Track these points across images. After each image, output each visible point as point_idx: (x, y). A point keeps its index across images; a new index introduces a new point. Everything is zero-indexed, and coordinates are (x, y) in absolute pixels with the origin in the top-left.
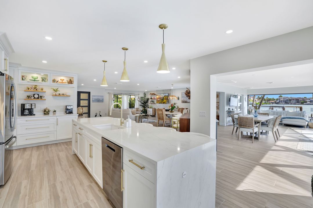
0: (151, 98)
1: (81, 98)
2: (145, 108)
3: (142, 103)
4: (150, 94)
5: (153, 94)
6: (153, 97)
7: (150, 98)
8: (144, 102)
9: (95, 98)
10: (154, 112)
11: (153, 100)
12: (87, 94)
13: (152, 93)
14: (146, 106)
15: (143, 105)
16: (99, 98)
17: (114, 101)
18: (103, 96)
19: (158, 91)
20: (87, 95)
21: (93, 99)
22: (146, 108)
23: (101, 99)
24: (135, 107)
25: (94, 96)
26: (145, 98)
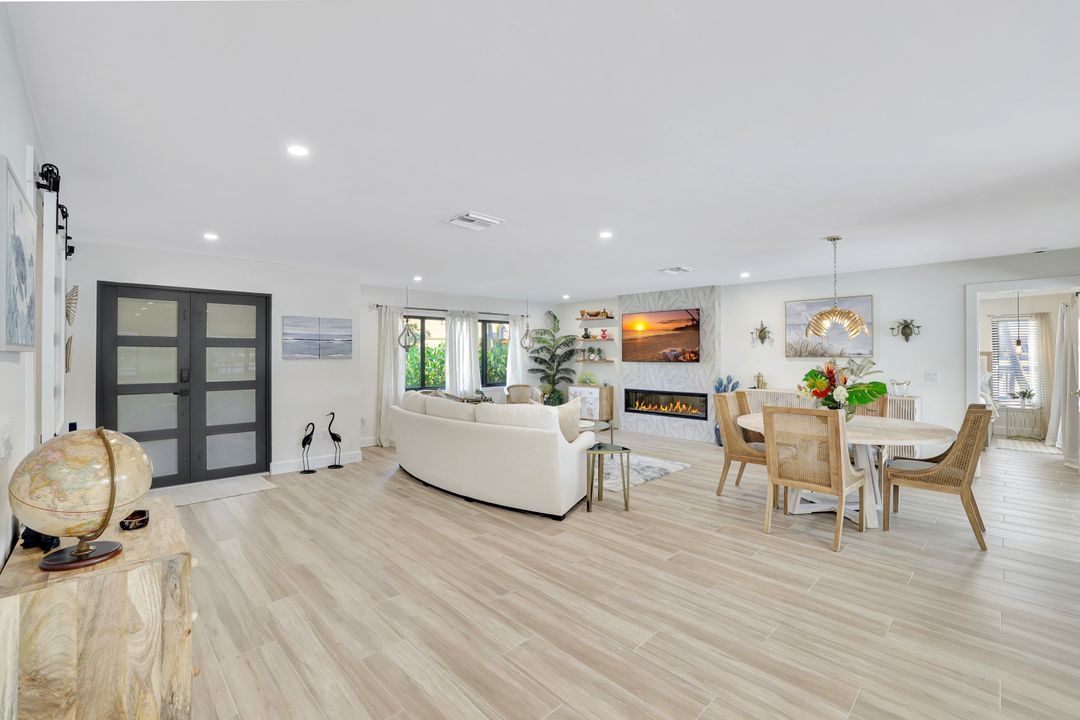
0: (587, 336)
1: (210, 334)
2: (554, 383)
3: (542, 361)
4: (582, 313)
5: (597, 314)
6: (596, 332)
7: (583, 333)
8: (553, 357)
9: (301, 331)
10: (605, 402)
11: (596, 346)
12: (253, 309)
13: (594, 310)
14: (559, 376)
15: (542, 367)
16: (326, 332)
17: (407, 348)
18: (346, 324)
19: (630, 296)
20: (250, 311)
21: (290, 339)
22: (557, 387)
23: (338, 341)
24: (510, 381)
25: (297, 321)
26: (558, 335)
